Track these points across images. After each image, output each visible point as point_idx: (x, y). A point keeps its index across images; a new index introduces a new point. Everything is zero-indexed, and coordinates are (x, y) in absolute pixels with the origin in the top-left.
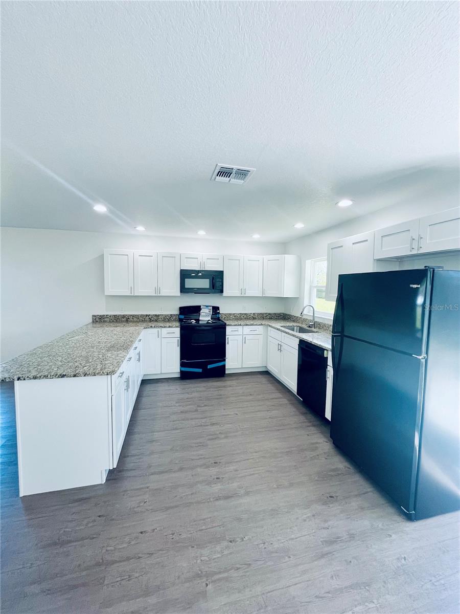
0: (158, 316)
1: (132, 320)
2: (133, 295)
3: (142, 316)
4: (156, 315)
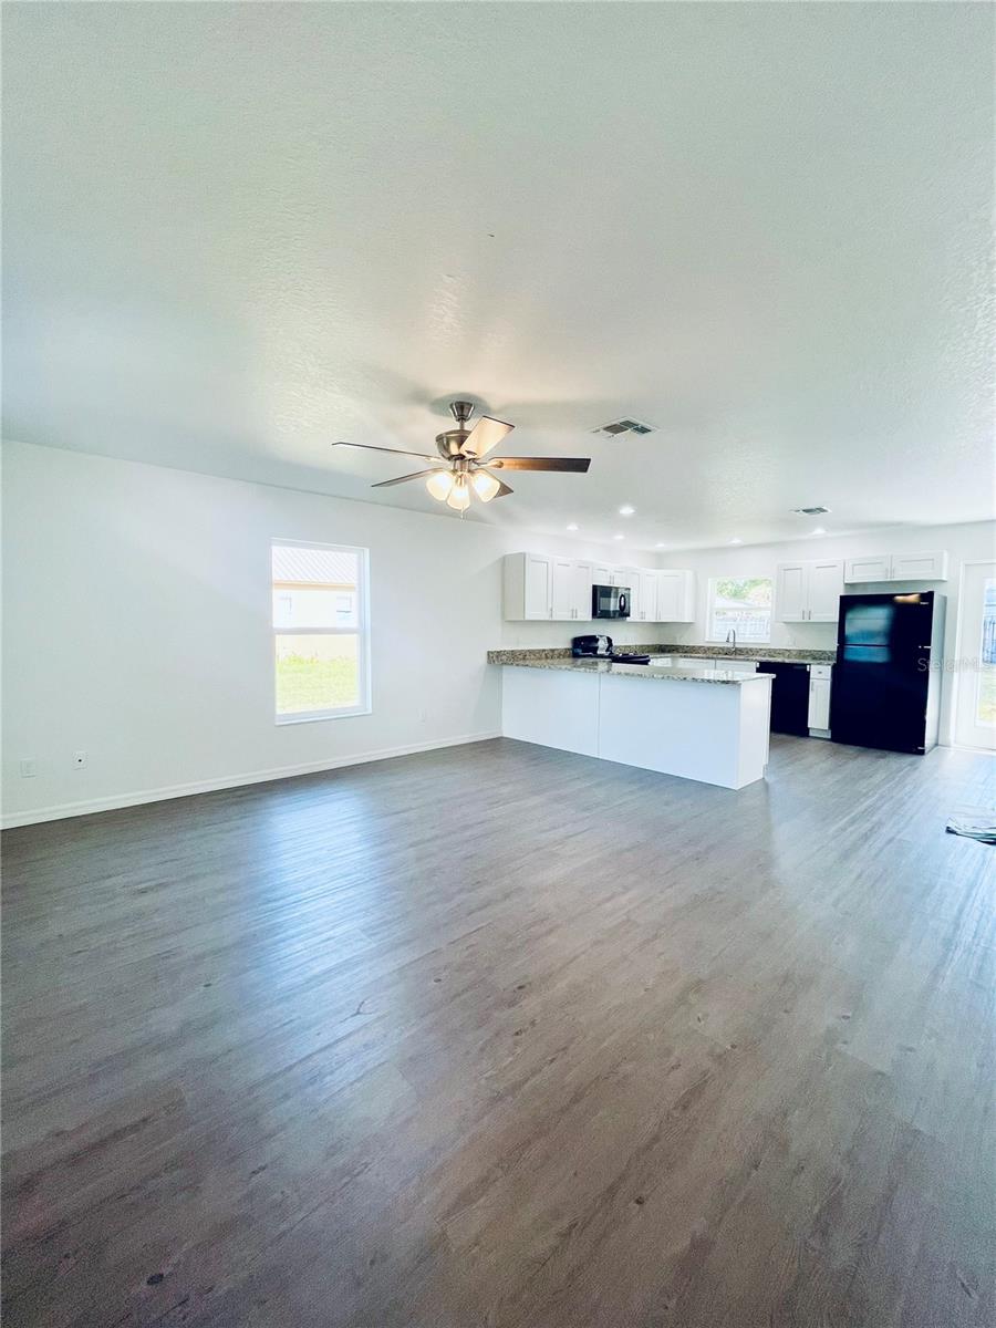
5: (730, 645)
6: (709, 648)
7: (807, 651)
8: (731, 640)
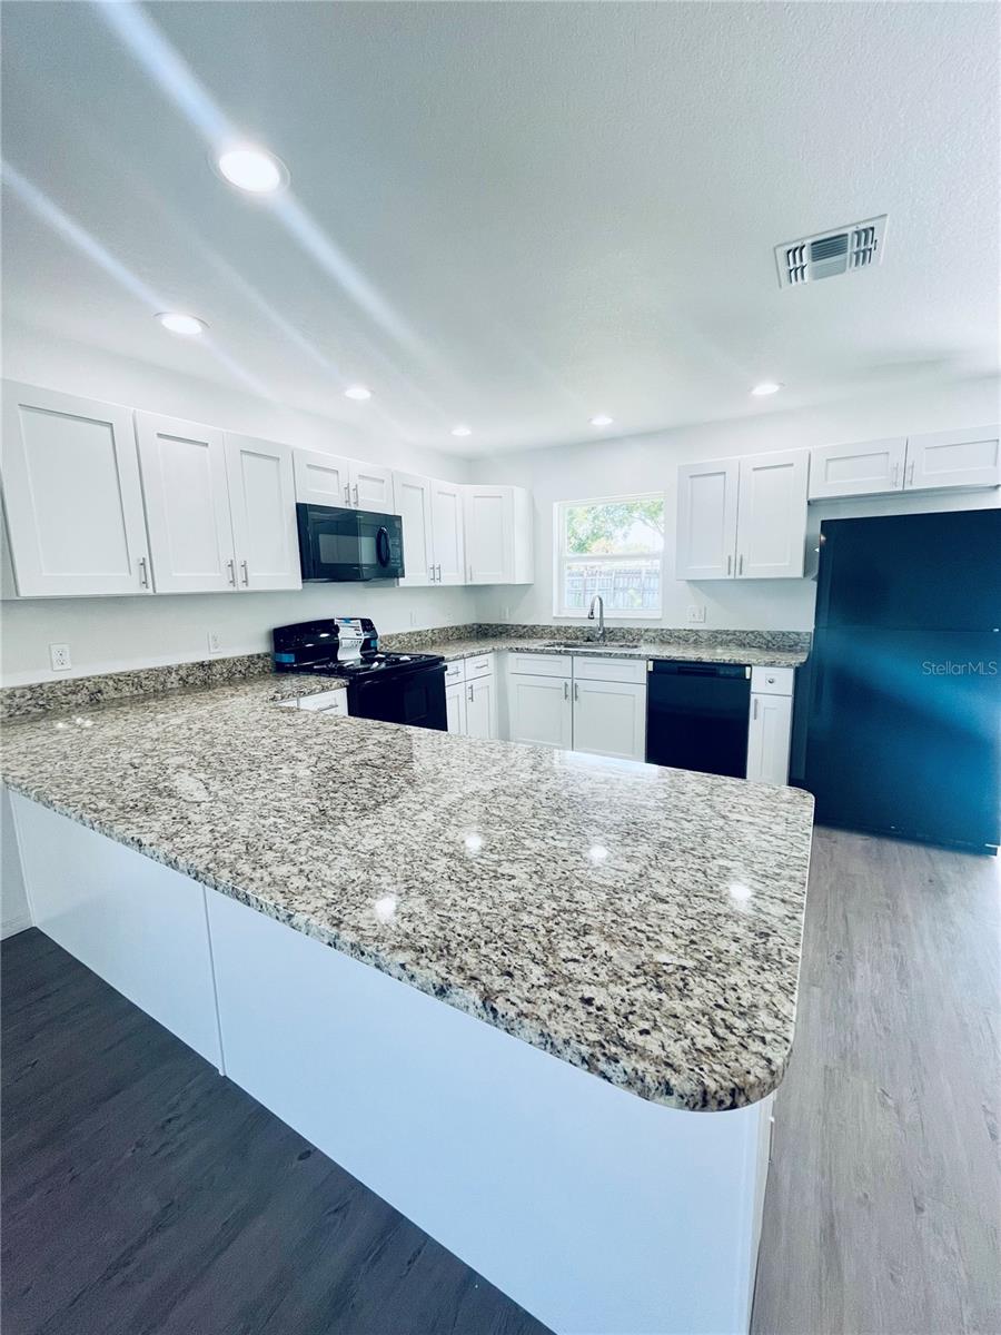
0: (211, 665)
1: (113, 694)
2: (150, 591)
3: (153, 673)
4: (202, 665)
5: (595, 624)
6: (559, 629)
7: (727, 633)
8: (597, 615)
